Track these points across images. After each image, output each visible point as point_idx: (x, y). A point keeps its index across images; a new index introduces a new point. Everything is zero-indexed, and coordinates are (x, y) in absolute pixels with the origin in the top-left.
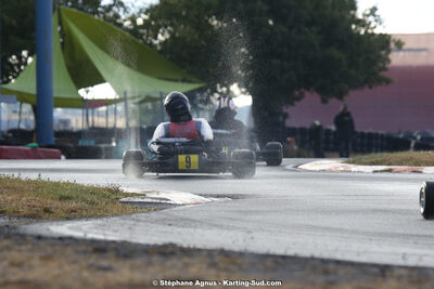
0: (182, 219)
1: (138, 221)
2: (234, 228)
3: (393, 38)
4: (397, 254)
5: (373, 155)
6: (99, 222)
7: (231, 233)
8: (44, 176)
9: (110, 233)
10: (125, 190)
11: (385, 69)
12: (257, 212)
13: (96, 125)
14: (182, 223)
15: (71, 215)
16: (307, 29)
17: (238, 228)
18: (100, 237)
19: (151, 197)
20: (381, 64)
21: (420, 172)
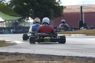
1: (9, 47)
2: (30, 49)
3: (64, 6)
4: (66, 54)
6: (1, 48)
7: (30, 50)
9: (4, 50)
10: (6, 41)
11: (63, 13)
14: (19, 48)
16: (45, 5)
18: (1, 51)
19: (12, 42)
20: (61, 12)
21: (71, 36)
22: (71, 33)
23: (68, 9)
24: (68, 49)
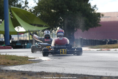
0: (45, 65)
1: (33, 65)
3: (101, 13)
4: (104, 73)
5: (97, 46)
6: (23, 66)
7: (59, 68)
8: (8, 54)
9: (26, 69)
10: (30, 57)
11: (99, 22)
12: (66, 62)
13: (21, 39)
14: (46, 66)
15: (15, 64)
16: (77, 12)
17: (60, 67)
18: (23, 70)
19: (37, 59)
20: (98, 21)
21: (110, 50)
22: (110, 47)
23: (106, 17)
24: (107, 67)
